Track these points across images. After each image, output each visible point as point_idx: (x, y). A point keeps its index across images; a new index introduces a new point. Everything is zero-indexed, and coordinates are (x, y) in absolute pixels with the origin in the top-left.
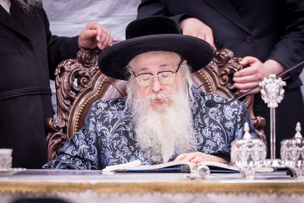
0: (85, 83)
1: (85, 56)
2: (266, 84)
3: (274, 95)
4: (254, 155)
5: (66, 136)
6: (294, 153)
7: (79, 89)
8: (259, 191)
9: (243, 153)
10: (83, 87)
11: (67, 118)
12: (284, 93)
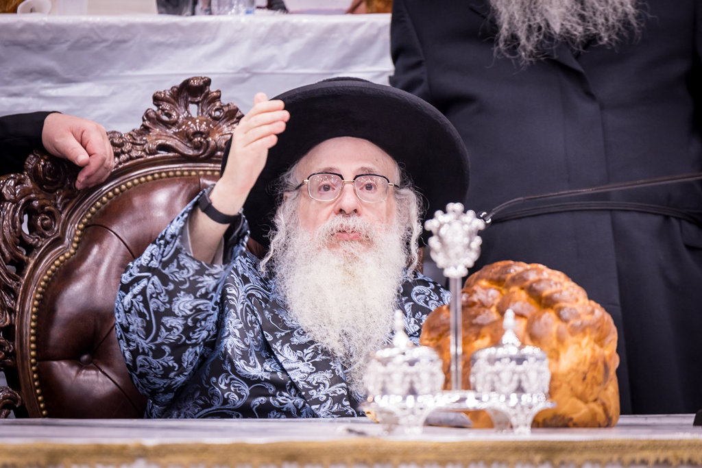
0: (47, 228)
1: (43, 166)
2: (441, 225)
3: (459, 249)
4: (420, 381)
5: (14, 345)
6: (505, 376)
7: (34, 240)
8: (512, 458)
9: (397, 377)
10: (43, 236)
11: (12, 305)
12: (482, 246)
